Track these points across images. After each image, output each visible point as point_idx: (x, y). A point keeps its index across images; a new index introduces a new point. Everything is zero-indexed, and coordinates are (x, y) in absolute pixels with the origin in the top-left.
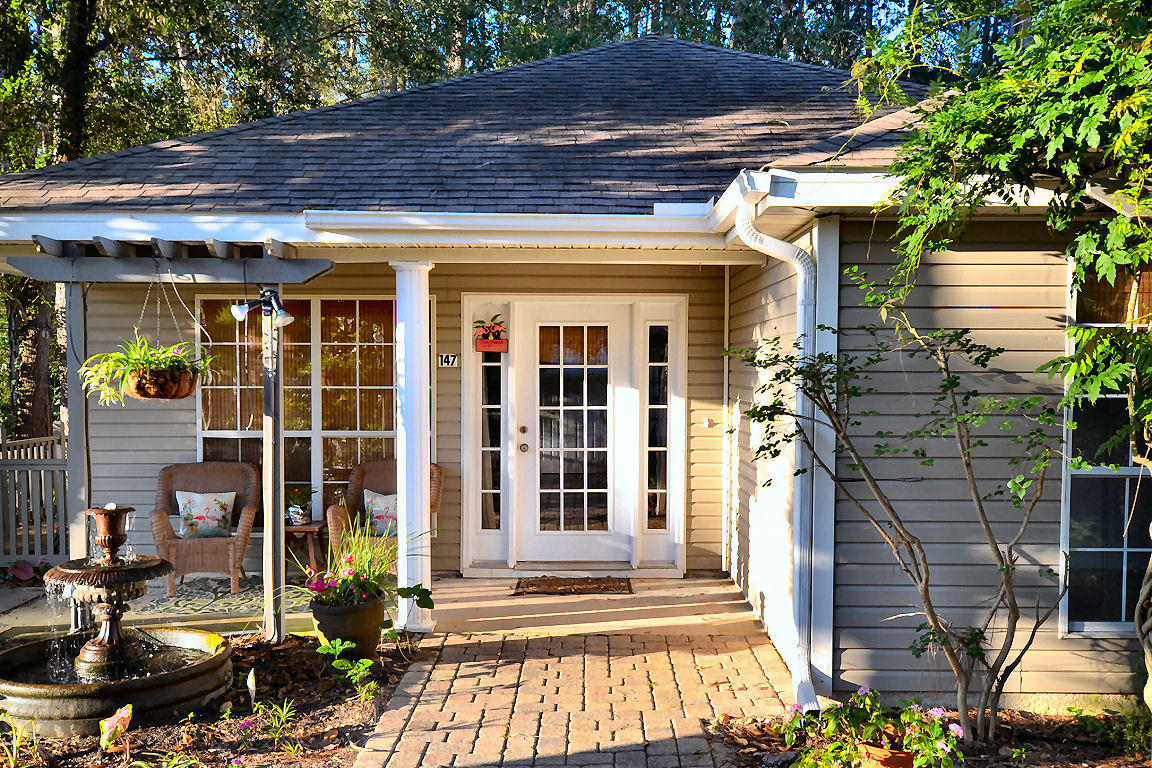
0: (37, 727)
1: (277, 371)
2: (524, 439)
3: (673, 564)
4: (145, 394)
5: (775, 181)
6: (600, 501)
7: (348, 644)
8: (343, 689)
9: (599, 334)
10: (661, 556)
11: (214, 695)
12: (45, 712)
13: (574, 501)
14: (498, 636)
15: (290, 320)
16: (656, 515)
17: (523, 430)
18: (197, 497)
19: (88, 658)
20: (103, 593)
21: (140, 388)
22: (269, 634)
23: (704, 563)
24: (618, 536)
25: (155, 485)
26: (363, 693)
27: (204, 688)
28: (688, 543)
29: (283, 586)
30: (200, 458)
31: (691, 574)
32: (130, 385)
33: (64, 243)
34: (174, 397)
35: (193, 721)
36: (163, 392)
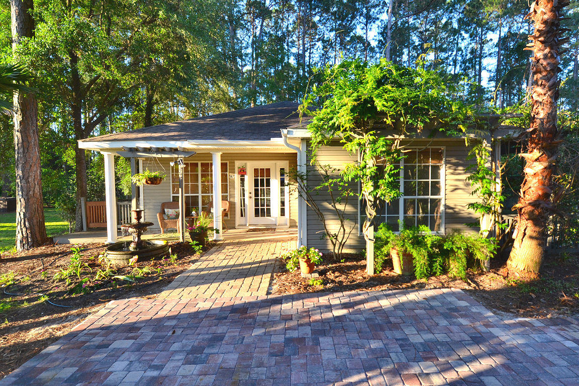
0: (117, 261)
1: (182, 178)
2: (251, 195)
3: (286, 225)
4: (148, 183)
5: (288, 131)
6: (269, 210)
7: (197, 242)
8: (193, 252)
9: (268, 170)
10: (283, 222)
11: (162, 254)
12: (119, 258)
13: (263, 210)
14: (237, 241)
15: (185, 166)
16: (283, 212)
17: (250, 193)
18: (170, 210)
19: (132, 246)
20: (135, 230)
21: (147, 182)
22: (181, 240)
23: (294, 224)
24: (273, 218)
25: (160, 207)
26: (198, 253)
27: (159, 252)
28: (290, 219)
29: (184, 229)
30: (171, 201)
31: (290, 227)
32: (144, 181)
33: (130, 148)
34: (155, 184)
35: (154, 260)
36: (152, 183)
